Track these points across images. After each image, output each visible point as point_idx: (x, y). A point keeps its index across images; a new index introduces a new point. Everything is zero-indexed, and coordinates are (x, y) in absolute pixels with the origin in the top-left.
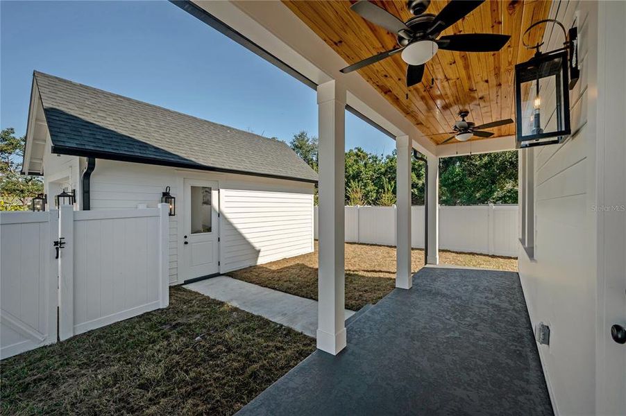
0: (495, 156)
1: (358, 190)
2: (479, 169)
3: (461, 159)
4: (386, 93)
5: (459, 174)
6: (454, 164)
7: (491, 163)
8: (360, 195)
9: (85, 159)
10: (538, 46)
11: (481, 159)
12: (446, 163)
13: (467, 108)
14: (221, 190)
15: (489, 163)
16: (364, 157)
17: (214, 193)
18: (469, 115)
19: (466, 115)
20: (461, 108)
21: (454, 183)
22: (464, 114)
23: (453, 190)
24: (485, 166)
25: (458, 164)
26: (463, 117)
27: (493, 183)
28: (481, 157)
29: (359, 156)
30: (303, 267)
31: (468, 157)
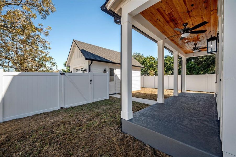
0: (209, 57)
1: (153, 71)
2: (202, 63)
3: (194, 58)
4: (172, 41)
5: (193, 64)
6: (191, 60)
7: (207, 59)
8: (153, 73)
9: (90, 61)
10: (212, 35)
11: (203, 58)
12: (188, 60)
13: (197, 42)
14: (116, 70)
15: (206, 59)
16: (153, 59)
17: (115, 70)
18: (198, 44)
19: (196, 45)
20: (195, 43)
21: (191, 68)
22: (196, 44)
23: (190, 70)
24: (205, 61)
25: (192, 60)
26: (195, 45)
27: (208, 67)
28: (203, 57)
29: (151, 59)
30: (139, 93)
31: (197, 57)
